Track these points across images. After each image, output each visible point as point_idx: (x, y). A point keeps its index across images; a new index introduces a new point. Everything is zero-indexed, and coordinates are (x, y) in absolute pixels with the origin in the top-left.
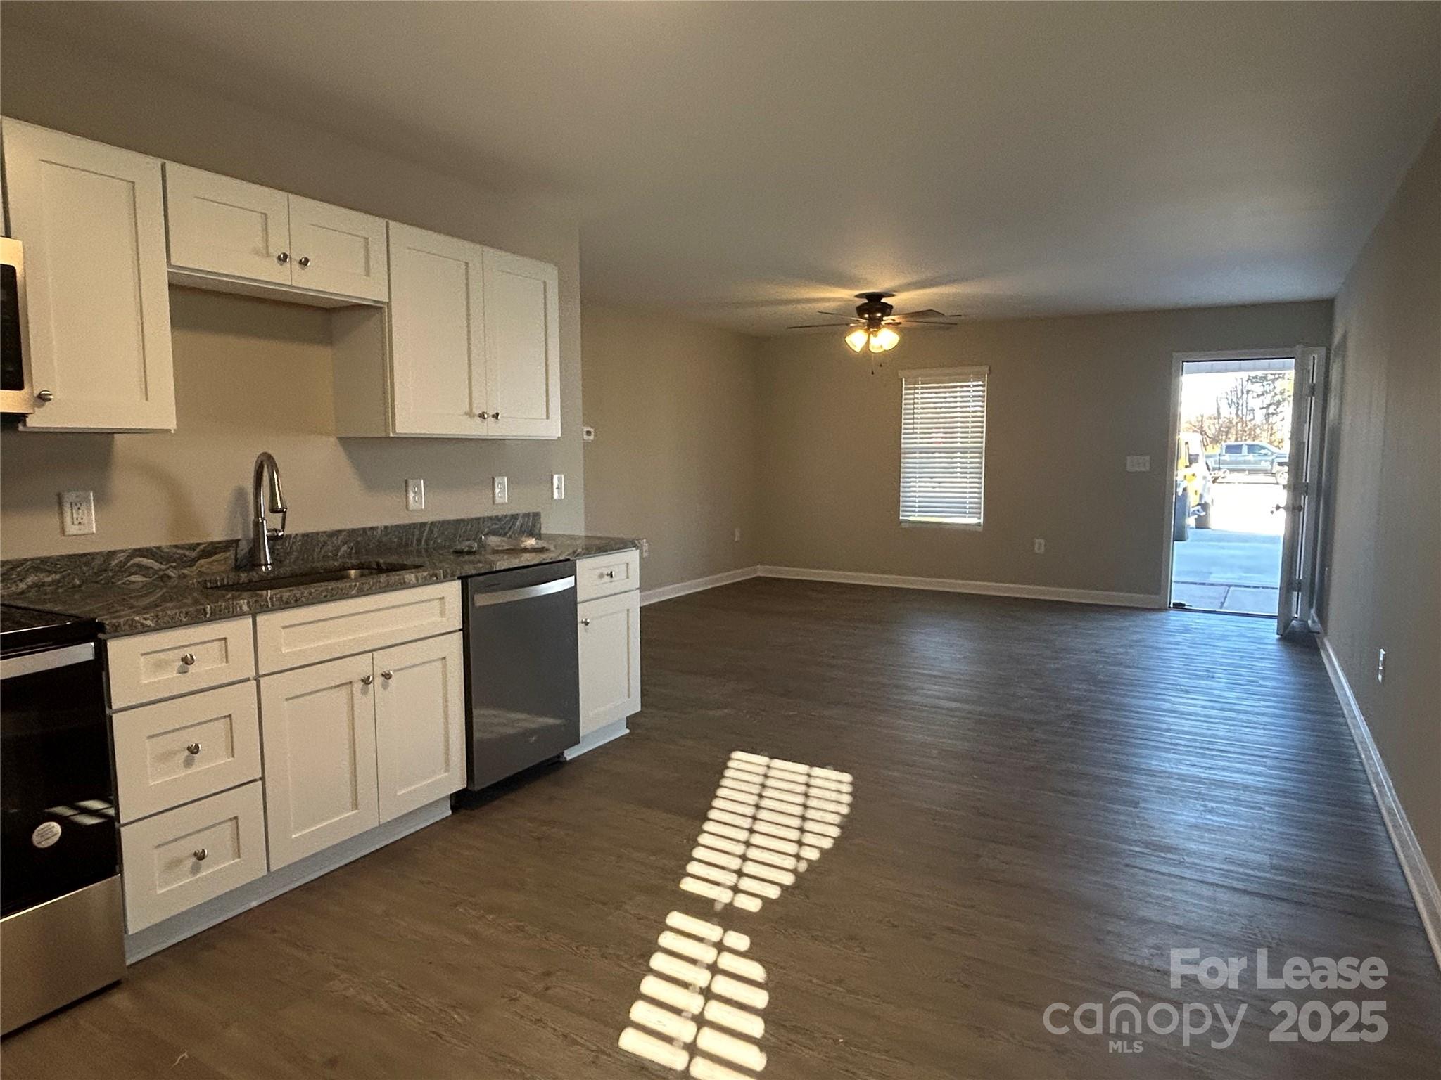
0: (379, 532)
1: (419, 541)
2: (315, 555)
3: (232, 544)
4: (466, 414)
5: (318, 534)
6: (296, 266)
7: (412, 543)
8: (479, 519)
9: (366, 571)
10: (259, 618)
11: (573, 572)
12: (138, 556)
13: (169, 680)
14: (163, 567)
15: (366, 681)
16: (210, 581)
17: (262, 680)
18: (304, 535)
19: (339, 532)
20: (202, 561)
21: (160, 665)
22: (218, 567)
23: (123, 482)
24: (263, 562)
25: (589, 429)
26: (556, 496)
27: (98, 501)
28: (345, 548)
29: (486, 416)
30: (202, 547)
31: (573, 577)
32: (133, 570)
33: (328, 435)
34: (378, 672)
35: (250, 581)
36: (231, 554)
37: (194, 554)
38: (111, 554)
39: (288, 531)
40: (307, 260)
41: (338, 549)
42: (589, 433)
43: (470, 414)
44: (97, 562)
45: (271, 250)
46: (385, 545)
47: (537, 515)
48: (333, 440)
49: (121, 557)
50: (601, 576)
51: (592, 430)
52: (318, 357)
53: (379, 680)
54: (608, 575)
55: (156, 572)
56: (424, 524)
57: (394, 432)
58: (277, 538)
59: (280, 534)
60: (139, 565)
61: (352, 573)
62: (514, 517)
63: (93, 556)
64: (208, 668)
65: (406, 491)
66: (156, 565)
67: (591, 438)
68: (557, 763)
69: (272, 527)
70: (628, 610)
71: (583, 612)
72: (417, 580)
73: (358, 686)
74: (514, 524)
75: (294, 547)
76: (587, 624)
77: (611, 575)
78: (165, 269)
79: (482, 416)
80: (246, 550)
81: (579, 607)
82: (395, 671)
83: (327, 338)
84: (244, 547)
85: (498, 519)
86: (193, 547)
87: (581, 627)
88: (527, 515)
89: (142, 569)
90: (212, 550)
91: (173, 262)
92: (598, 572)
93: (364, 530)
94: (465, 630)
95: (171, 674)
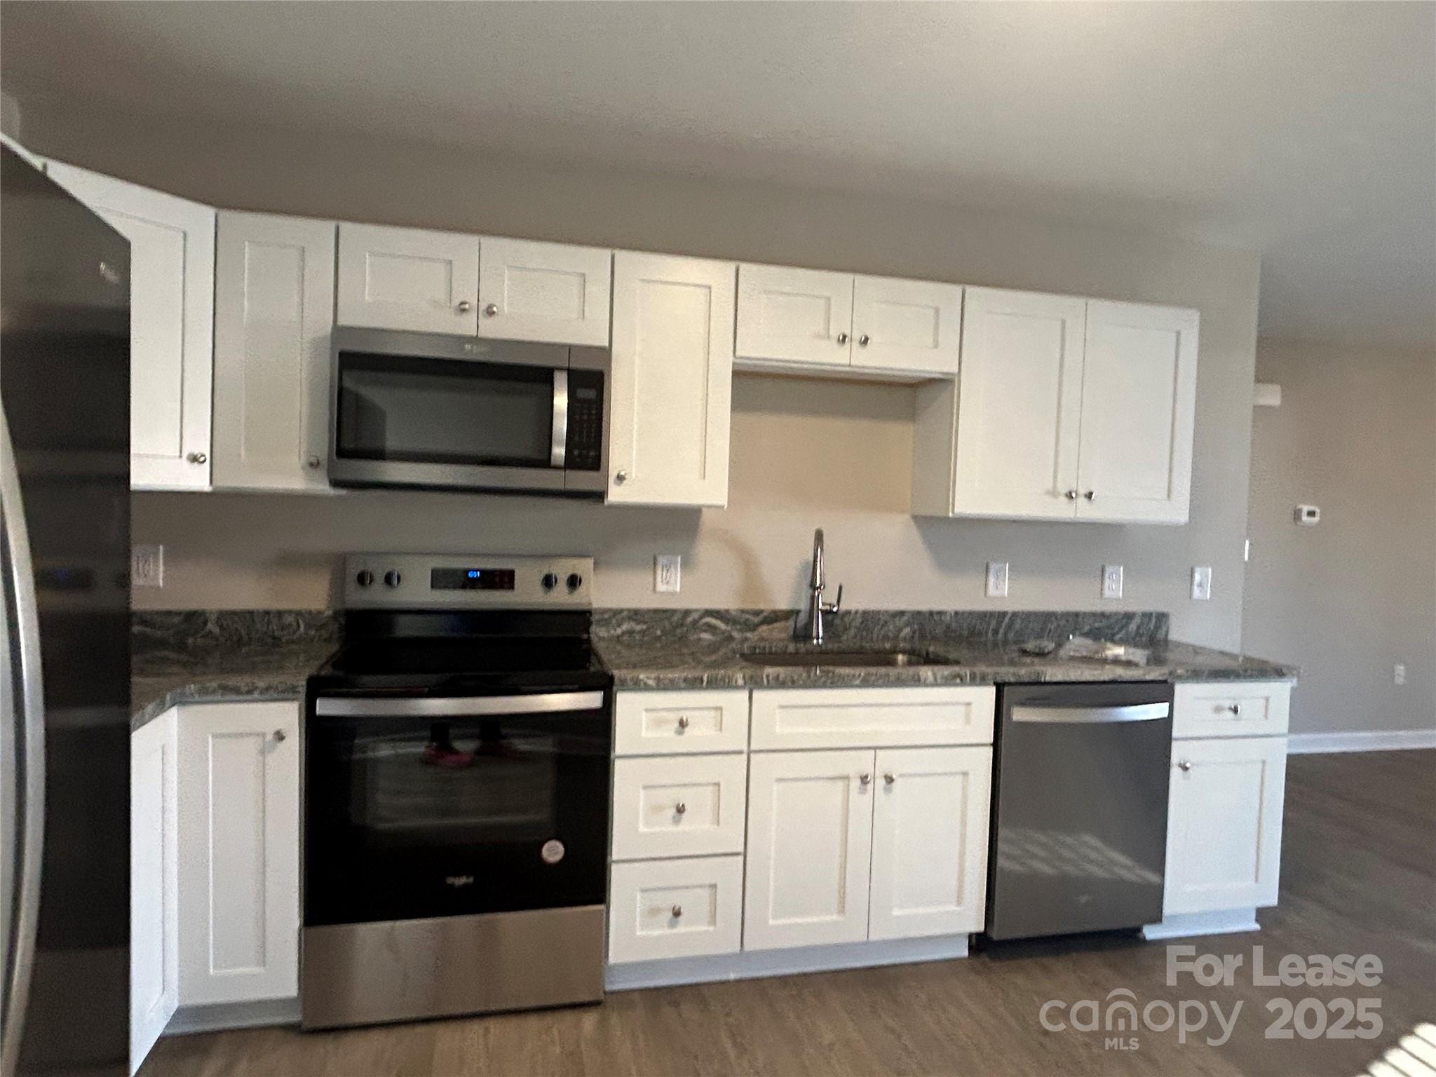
0: (948, 618)
1: (996, 632)
2: (875, 636)
3: (793, 613)
4: (1048, 493)
5: (878, 612)
6: (856, 345)
7: (987, 633)
8: (1077, 615)
9: (914, 658)
10: (756, 694)
11: (1168, 697)
12: (708, 616)
13: (666, 738)
14: (729, 628)
15: (864, 780)
16: (759, 648)
17: (752, 756)
18: (865, 613)
19: (902, 613)
20: (765, 627)
21: (659, 723)
22: (778, 634)
23: (706, 550)
24: (814, 634)
25: (1312, 508)
26: (1197, 592)
27: (685, 565)
28: (907, 630)
29: (1074, 495)
30: (765, 614)
31: (1167, 704)
32: (704, 628)
33: (903, 512)
34: (880, 773)
35: (797, 653)
36: (791, 623)
37: (756, 620)
38: (687, 612)
39: (844, 606)
40: (867, 339)
41: (900, 630)
42: (1311, 514)
43: (1053, 493)
44: (675, 618)
45: (831, 332)
46: (955, 631)
47: (1162, 617)
48: (907, 517)
49: (695, 616)
50: (1218, 709)
51: (1318, 510)
52: (898, 435)
53: (881, 782)
54: (1230, 709)
55: (723, 632)
56: (1004, 614)
57: (953, 512)
58: (831, 612)
59: (835, 609)
60: (708, 625)
61: (900, 657)
62: (1129, 616)
63: (674, 611)
64: (701, 733)
65: (987, 575)
66: (722, 626)
67: (1316, 519)
68: (1129, 937)
69: (828, 601)
70: (1264, 762)
71: (1178, 752)
72: (935, 679)
73: (855, 783)
74: (1127, 625)
75: (853, 624)
76: (1186, 769)
77: (1235, 710)
78: (731, 359)
79: (1069, 496)
80: (803, 622)
81: (1174, 745)
82: (902, 776)
83: (911, 414)
84: (803, 618)
85: (1103, 615)
86: (757, 613)
87: (1175, 772)
88: (1147, 616)
89: (711, 628)
90: (775, 617)
91: (738, 354)
92: (1215, 703)
93: (931, 613)
94: (996, 745)
95: (669, 731)
